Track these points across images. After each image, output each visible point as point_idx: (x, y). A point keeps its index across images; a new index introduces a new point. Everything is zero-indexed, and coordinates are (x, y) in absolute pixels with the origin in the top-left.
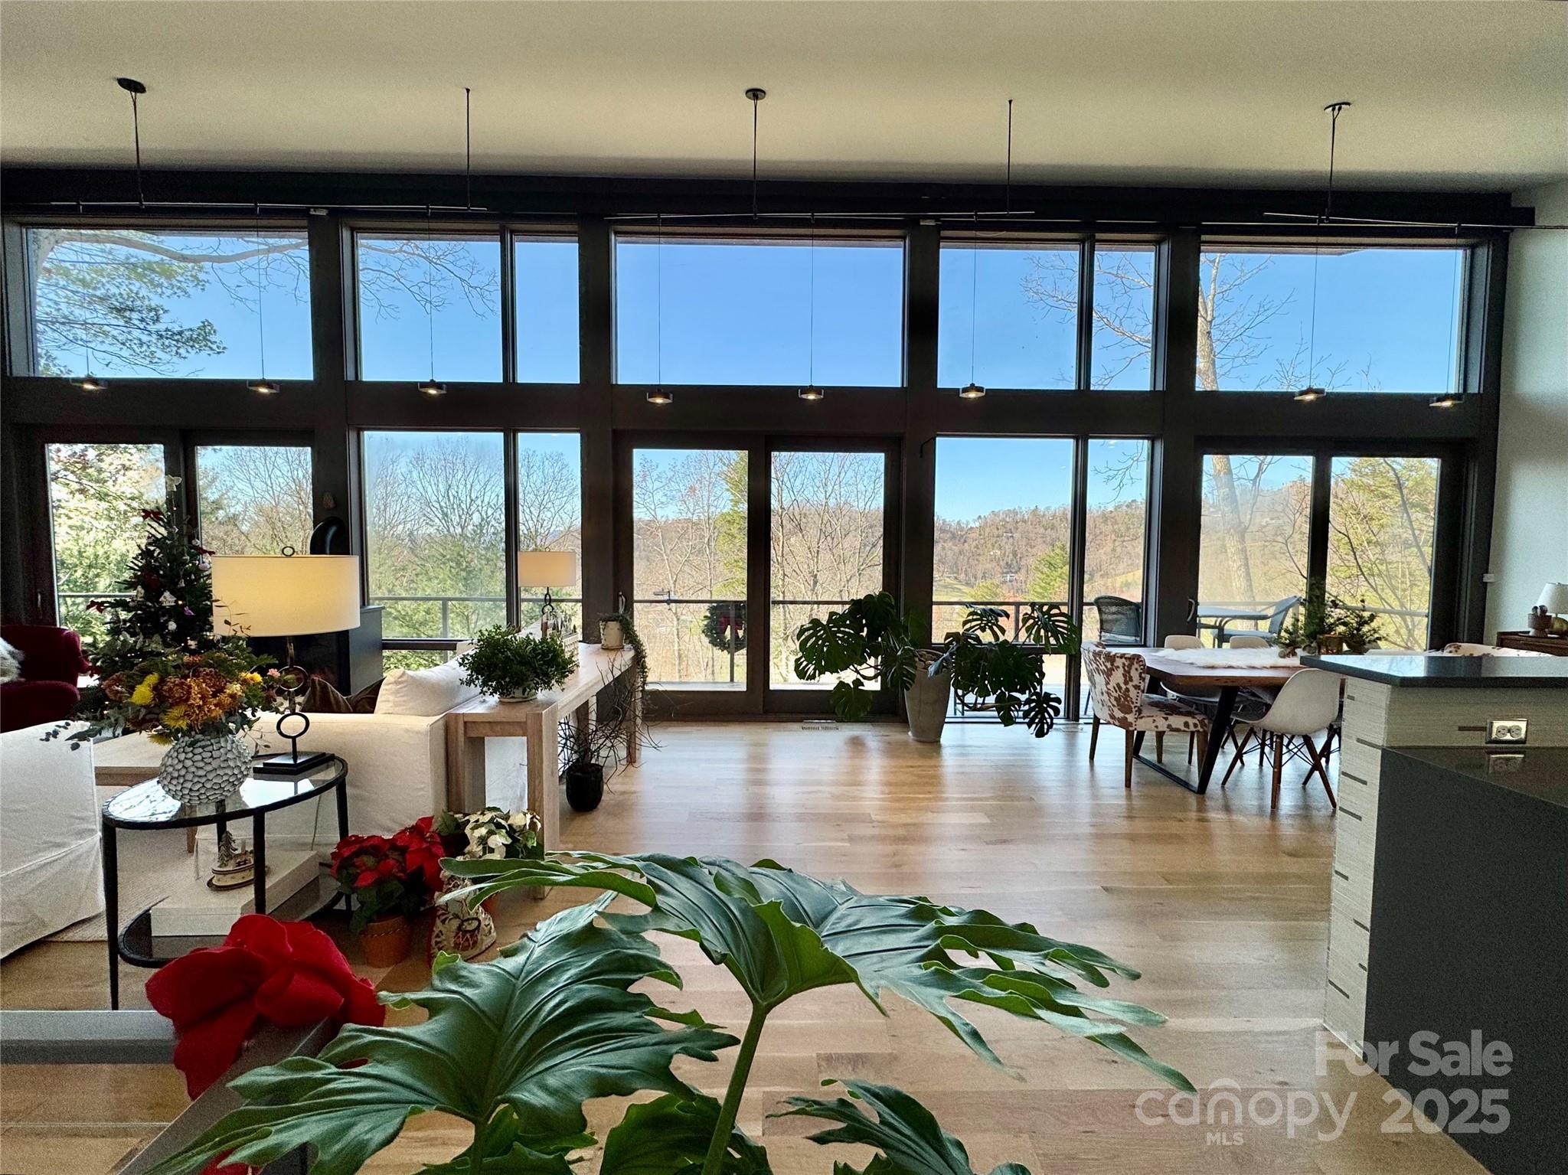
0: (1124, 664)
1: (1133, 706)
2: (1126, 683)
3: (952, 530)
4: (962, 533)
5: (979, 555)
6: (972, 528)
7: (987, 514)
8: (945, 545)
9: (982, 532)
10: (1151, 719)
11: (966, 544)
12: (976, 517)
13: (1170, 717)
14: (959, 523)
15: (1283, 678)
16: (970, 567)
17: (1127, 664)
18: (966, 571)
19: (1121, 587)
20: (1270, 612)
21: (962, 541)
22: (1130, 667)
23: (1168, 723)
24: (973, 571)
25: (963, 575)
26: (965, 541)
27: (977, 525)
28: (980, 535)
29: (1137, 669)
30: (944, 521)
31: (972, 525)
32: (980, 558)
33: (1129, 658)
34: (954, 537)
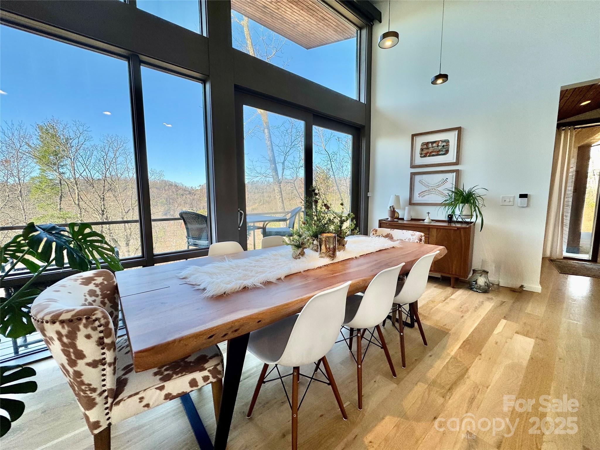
0: (58, 333)
1: (94, 395)
2: (72, 363)
3: (189, 190)
4: (194, 192)
5: (201, 200)
6: (197, 189)
7: (203, 184)
8: (186, 196)
9: (202, 191)
10: (136, 398)
11: (195, 196)
12: (199, 185)
13: (167, 384)
14: (192, 187)
15: (297, 302)
16: (198, 205)
17: (64, 332)
18: (196, 206)
19: (251, 210)
20: (288, 217)
21: (194, 195)
22: (72, 335)
23: (164, 392)
24: (199, 206)
25: (195, 208)
26: (195, 195)
27: (199, 188)
28: (201, 192)
29: (88, 337)
30: (186, 187)
31: (197, 188)
32: (202, 201)
33: (70, 321)
34: (190, 193)
